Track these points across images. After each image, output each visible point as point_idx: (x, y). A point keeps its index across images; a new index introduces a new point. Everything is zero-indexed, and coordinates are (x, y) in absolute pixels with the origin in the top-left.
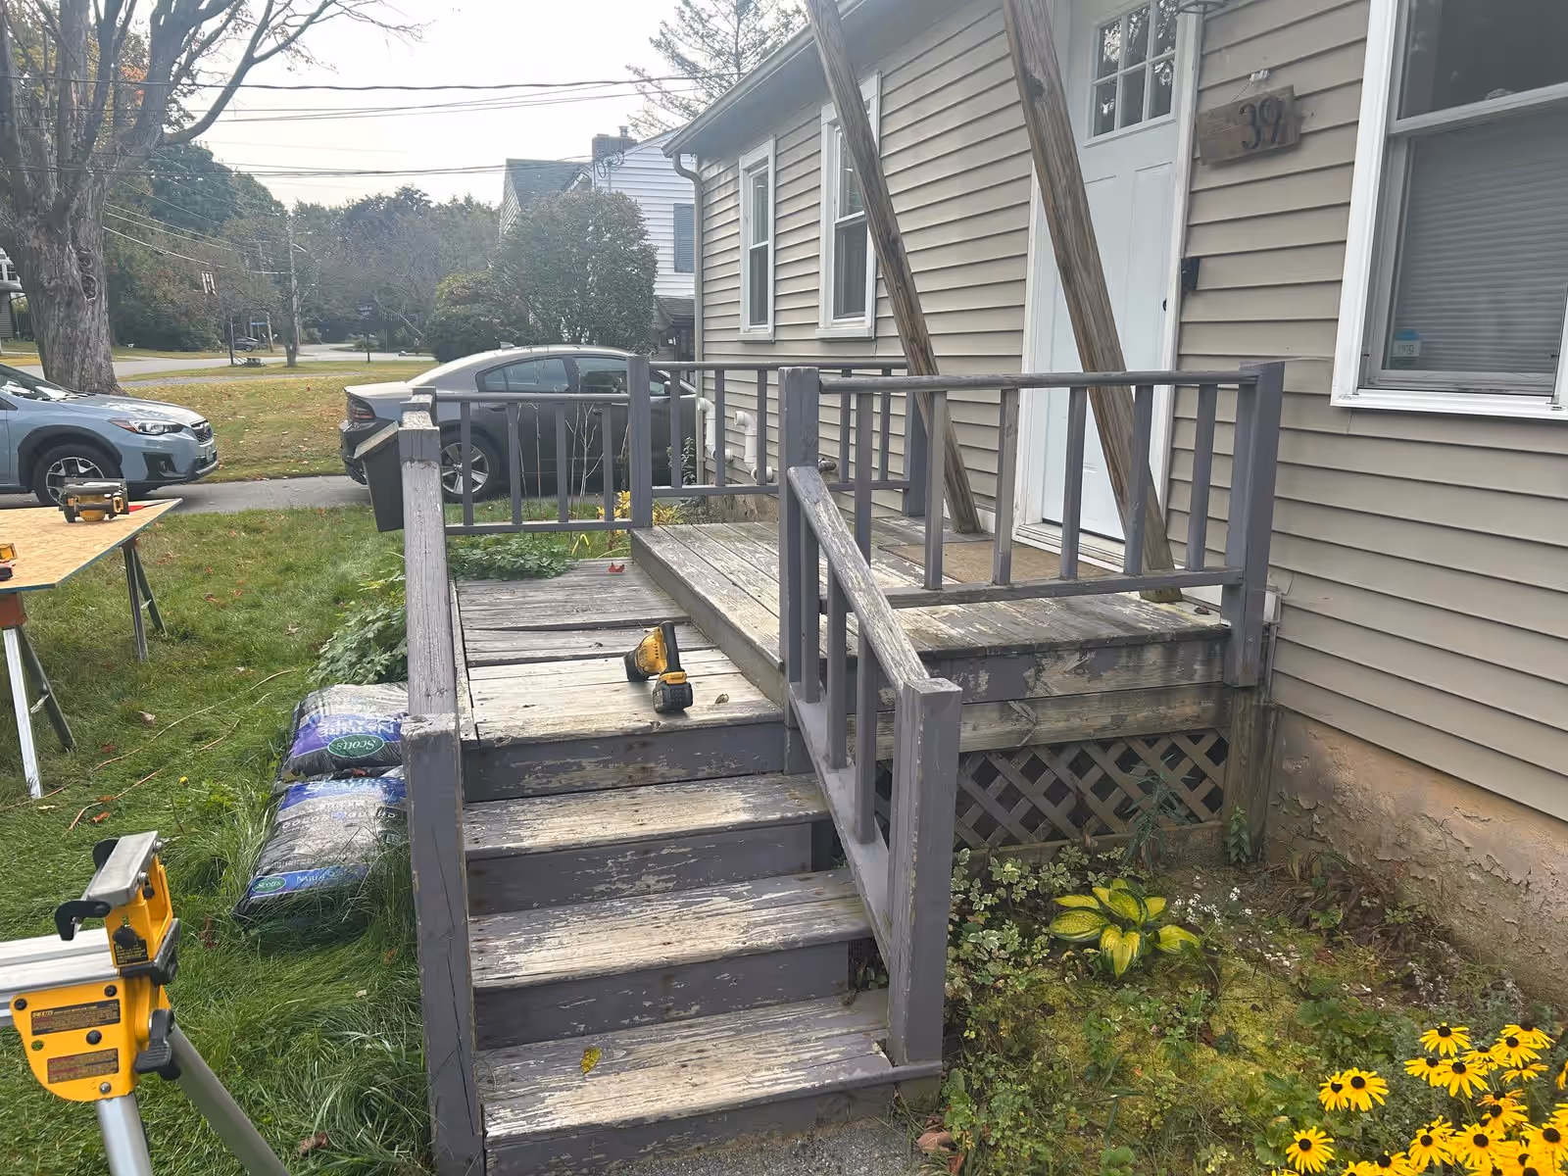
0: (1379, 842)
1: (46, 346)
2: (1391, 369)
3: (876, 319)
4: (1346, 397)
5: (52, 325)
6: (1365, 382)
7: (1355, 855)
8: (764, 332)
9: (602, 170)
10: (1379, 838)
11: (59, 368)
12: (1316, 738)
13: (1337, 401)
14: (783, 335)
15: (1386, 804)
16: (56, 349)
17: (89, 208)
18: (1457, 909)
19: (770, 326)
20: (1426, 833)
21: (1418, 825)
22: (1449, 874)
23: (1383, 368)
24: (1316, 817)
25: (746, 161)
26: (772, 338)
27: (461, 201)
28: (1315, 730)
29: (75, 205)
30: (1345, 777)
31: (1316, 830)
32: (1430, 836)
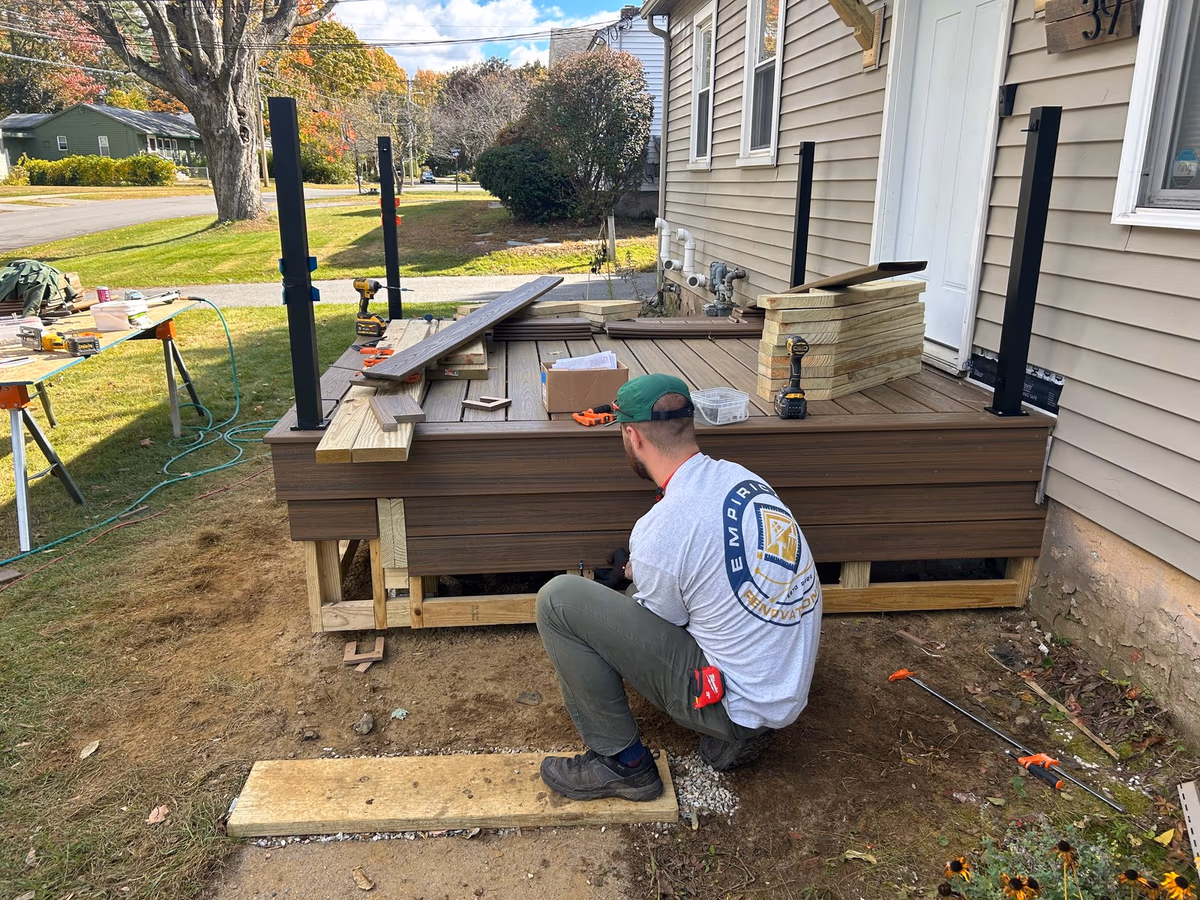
0: (1122, 629)
1: (217, 179)
2: (1171, 188)
3: (778, 149)
4: (1125, 215)
5: (220, 163)
6: (1145, 201)
7: (1103, 639)
8: (704, 163)
9: (614, 34)
10: (1124, 626)
11: (225, 196)
12: (1079, 531)
13: (1117, 219)
14: (716, 165)
15: (1132, 596)
16: (222, 181)
17: (245, 75)
18: (1181, 698)
19: (708, 157)
20: (1163, 626)
21: (1156, 617)
22: (1177, 664)
23: (1164, 187)
24: (1073, 601)
25: (699, 18)
26: (709, 168)
27: (532, 64)
28: (1078, 522)
29: (234, 72)
30: (1100, 568)
31: (1073, 612)
32: (1165, 629)
